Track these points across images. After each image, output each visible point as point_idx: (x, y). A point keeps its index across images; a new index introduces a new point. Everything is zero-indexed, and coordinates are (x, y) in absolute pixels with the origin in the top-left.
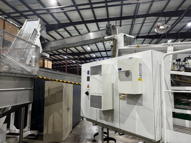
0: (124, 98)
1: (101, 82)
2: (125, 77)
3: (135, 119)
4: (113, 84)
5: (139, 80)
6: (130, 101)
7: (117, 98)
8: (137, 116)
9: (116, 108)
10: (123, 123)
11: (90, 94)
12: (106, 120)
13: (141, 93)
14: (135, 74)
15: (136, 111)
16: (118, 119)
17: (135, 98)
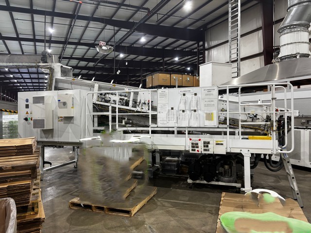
0: (61, 120)
1: (44, 109)
2: (63, 106)
3: (69, 133)
4: (53, 111)
5: (72, 108)
6: (66, 121)
7: (56, 121)
8: (70, 131)
9: (56, 128)
10: (61, 137)
11: (33, 119)
12: (47, 138)
13: (72, 116)
14: (69, 104)
15: (70, 128)
16: (57, 135)
17: (69, 119)
